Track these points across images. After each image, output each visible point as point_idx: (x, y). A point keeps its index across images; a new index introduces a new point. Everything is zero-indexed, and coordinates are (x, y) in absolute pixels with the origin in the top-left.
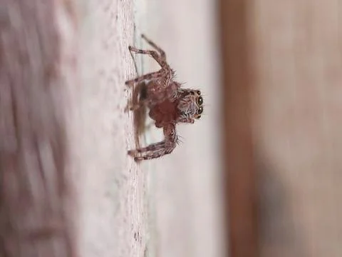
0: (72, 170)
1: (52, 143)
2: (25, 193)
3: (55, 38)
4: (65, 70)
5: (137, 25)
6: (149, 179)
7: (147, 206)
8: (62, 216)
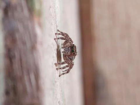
0: (41, 82)
1: (34, 73)
2: (25, 91)
3: (35, 36)
4: (39, 47)
5: (58, 25)
6: (62, 81)
7: (62, 91)
8: (38, 98)
